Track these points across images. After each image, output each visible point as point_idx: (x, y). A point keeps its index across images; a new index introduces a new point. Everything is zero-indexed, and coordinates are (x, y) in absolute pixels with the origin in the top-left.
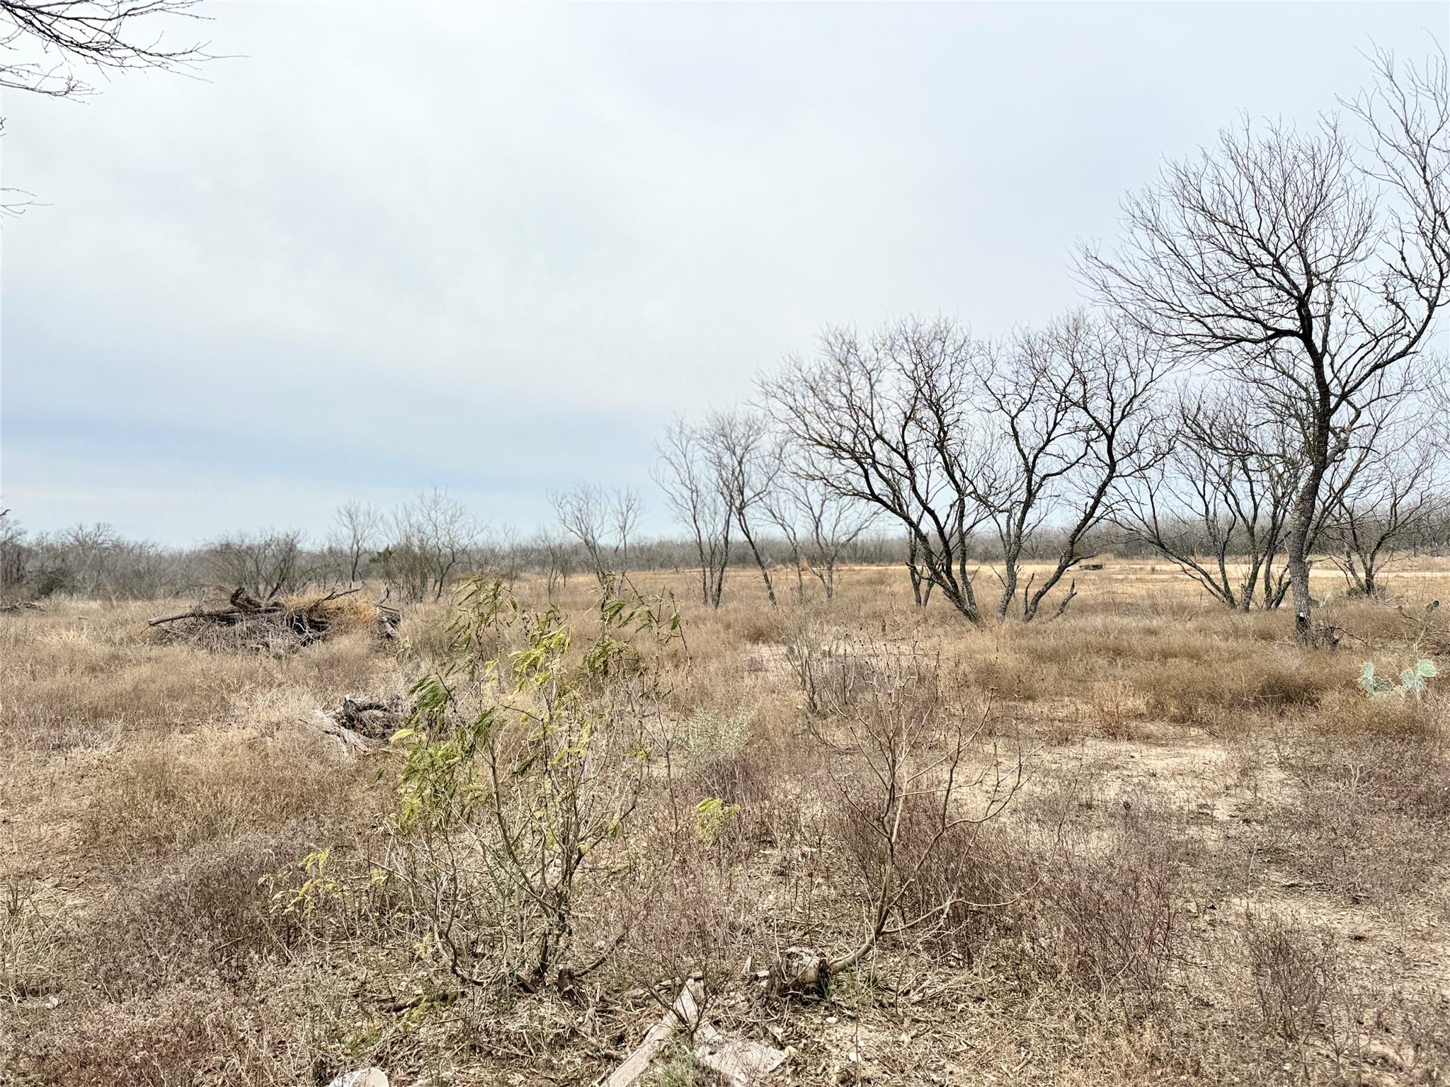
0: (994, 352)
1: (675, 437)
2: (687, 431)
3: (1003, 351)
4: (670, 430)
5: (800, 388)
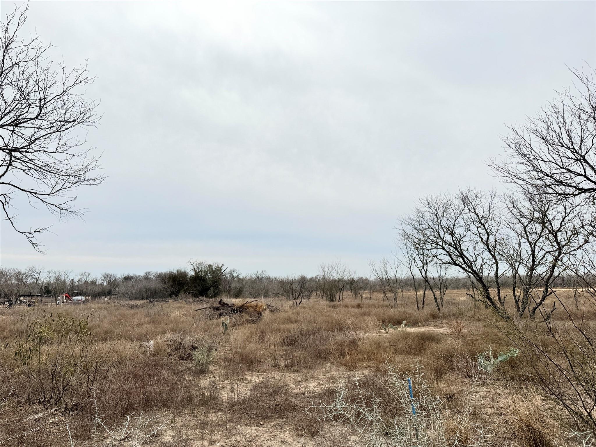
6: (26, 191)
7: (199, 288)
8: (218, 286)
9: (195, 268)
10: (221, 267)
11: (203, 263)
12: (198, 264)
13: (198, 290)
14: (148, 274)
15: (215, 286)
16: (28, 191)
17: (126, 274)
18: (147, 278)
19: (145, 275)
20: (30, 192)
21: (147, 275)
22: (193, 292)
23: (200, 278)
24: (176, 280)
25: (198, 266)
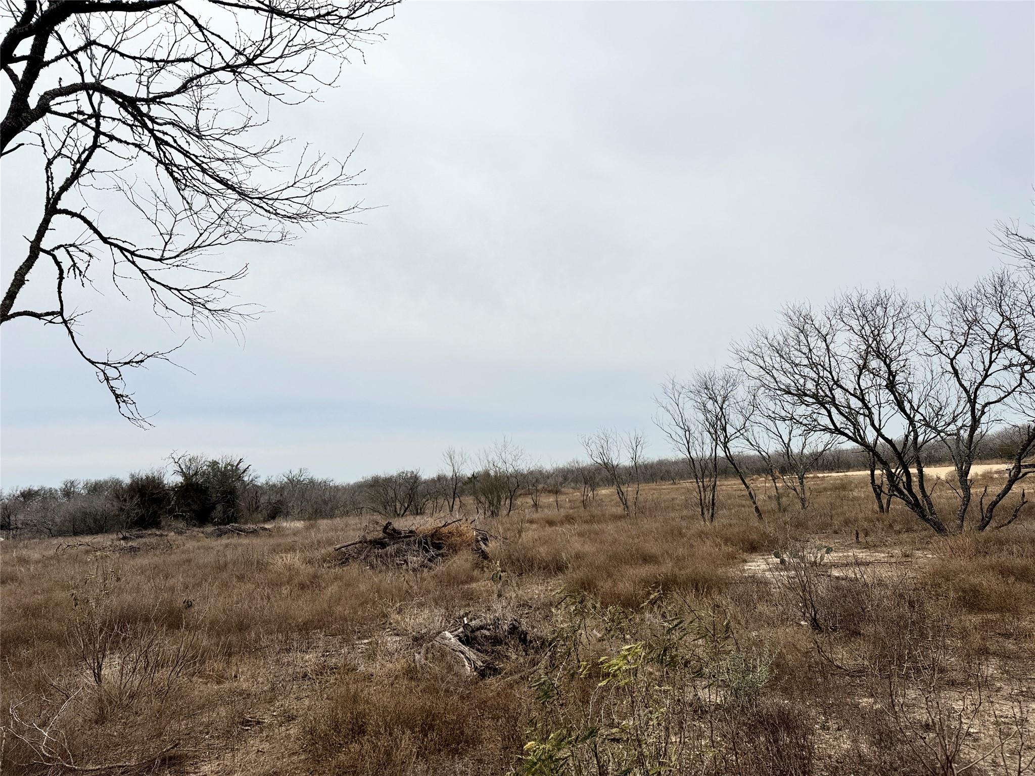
0: (929, 308)
1: (669, 392)
2: (678, 387)
3: (937, 308)
4: (665, 388)
5: (767, 352)
6: (111, 244)
7: (195, 507)
8: (233, 501)
9: (182, 469)
10: (238, 464)
11: (199, 458)
12: (187, 460)
13: (194, 511)
14: (69, 485)
15: (228, 502)
16: (116, 246)
17: (24, 486)
18: (68, 492)
19: (64, 487)
20: (122, 249)
21: (66, 486)
22: (184, 514)
23: (195, 487)
24: (146, 493)
25: (188, 464)
